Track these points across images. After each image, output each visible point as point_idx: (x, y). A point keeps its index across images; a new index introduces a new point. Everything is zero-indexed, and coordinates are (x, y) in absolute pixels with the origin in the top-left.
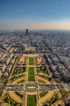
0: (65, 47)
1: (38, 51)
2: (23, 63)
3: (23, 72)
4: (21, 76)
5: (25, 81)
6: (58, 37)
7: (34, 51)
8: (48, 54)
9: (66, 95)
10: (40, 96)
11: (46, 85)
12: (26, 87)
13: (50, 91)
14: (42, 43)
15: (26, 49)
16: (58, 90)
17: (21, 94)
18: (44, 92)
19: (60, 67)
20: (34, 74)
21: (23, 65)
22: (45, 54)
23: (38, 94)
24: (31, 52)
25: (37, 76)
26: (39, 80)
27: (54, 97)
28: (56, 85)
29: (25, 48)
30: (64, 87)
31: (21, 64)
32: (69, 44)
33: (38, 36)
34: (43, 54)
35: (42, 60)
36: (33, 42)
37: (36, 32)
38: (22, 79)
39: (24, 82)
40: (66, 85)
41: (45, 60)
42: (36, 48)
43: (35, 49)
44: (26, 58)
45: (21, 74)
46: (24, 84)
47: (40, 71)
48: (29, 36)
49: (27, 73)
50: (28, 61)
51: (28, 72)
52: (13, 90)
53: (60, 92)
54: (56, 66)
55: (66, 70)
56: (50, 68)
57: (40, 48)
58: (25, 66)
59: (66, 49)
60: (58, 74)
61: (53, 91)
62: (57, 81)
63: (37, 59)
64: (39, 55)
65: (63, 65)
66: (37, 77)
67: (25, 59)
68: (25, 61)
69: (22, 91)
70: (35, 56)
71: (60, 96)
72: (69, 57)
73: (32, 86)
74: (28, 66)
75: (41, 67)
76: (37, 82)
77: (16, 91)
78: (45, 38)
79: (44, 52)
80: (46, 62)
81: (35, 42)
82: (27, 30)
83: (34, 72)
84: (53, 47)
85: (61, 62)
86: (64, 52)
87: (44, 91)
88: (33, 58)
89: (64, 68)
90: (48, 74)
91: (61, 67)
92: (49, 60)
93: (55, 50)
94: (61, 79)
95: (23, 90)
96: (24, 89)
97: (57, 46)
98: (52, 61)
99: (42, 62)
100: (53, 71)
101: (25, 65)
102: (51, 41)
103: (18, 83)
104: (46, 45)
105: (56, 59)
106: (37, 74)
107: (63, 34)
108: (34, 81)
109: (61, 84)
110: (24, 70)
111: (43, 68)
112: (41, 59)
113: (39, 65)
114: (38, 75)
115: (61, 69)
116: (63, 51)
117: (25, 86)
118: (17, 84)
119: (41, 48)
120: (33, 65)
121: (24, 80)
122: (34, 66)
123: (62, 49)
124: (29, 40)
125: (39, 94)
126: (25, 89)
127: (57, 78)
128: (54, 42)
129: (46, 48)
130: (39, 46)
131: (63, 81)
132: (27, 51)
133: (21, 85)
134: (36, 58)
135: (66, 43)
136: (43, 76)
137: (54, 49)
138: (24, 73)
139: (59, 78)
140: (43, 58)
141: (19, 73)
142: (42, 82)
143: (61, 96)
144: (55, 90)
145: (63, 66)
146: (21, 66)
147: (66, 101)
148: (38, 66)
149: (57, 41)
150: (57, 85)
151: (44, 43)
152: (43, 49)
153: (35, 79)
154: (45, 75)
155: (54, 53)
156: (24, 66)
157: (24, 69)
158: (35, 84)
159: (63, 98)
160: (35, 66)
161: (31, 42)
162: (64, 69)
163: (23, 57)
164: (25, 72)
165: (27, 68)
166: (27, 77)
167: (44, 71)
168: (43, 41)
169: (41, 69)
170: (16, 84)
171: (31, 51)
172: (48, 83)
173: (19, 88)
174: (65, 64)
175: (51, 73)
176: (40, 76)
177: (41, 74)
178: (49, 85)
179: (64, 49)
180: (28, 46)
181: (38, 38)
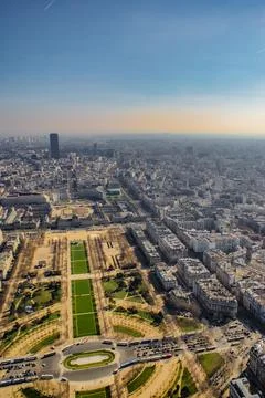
0: (201, 195)
1: (102, 217)
2: (48, 268)
3: (50, 303)
4: (44, 318)
5: (62, 338)
6: (174, 163)
7: (89, 218)
8: (143, 226)
9: (219, 368)
10: (125, 390)
11: (143, 342)
12: (67, 363)
13: (162, 362)
14: (115, 186)
15: (55, 213)
16: (190, 355)
17: (51, 393)
18: (138, 370)
19: (190, 269)
20: (95, 306)
21: (48, 274)
22: (132, 225)
23: (116, 381)
24: (74, 223)
25: (108, 314)
26: (117, 328)
27: (179, 383)
28: (182, 337)
29: (52, 206)
30: (212, 340)
31: (41, 271)
32: (213, 184)
33: (100, 158)
34: (122, 228)
35: (123, 250)
36: (80, 181)
37: (91, 144)
38: (48, 330)
39: (57, 342)
40: (218, 331)
41: (131, 249)
42: (93, 207)
43: (91, 211)
44: (56, 246)
45: (43, 312)
46: (59, 350)
47: (117, 291)
48: (62, 160)
49: (66, 306)
50: (66, 257)
51: (69, 302)
52: (12, 384)
53: (200, 360)
54: (173, 269)
55: (214, 278)
56: (155, 279)
57: (109, 203)
58: (57, 278)
59: (204, 203)
60: (184, 295)
61: (174, 360)
62: (183, 324)
63: (101, 246)
64: (110, 233)
65: (201, 260)
66: (107, 318)
67: (54, 252)
68: (54, 260)
69: (55, 382)
70: (94, 235)
71: (200, 375)
72: (218, 231)
73: (90, 354)
74: (69, 278)
75: (120, 276)
76: (110, 335)
77: (24, 386)
78: (127, 166)
79: (127, 220)
80: (137, 255)
81: (88, 183)
82: (54, 137)
83: (94, 300)
84: (158, 199)
85: (192, 252)
86: (201, 214)
87: (139, 365)
88: (85, 244)
89: (205, 270)
90: (150, 301)
91: (193, 268)
92: (148, 246)
93: (166, 208)
94: (199, 312)
95: (57, 376)
96: (62, 372)
97: (173, 194)
98: (158, 250)
99: (123, 256)
100: (166, 286)
101: (58, 273)
102: (149, 178)
103: (34, 351)
104: (133, 193)
105: (171, 242)
106: (105, 305)
107: (190, 149)
108: (99, 334)
109: (199, 331)
110: (53, 296)
111: (127, 281)
112: (116, 245)
113: (111, 269)
114: (110, 308)
115: (195, 277)
116: (197, 209)
117: (63, 358)
118: (29, 356)
119: (115, 204)
120: (89, 272)
121: (58, 336)
122: (91, 276)
123: (193, 205)
124: (65, 176)
125: (121, 382)
126: (62, 369)
127: (183, 310)
128: (160, 180)
129: (132, 202)
130: (104, 196)
131: (204, 320)
132: (58, 218)
133: (46, 357)
134: (99, 242)
135: (204, 182)
136: (132, 311)
137: (163, 205)
138: (54, 308)
139: (190, 310)
140: (124, 241)
141: (35, 307)
142: (129, 331)
143: (202, 377)
144: (180, 356)
145: (201, 265)
146: (38, 279)
147: (222, 392)
148: (106, 274)
149: (170, 175)
150: (185, 339)
151: (125, 185)
152: (122, 206)
153: (101, 323)
154: (136, 304)
155: (164, 221)
156: (52, 279)
157: (55, 289)
158: (105, 343)
159: (210, 383)
160: (95, 275)
161: (75, 184)
162: (205, 276)
163: (46, 242)
164: (59, 300)
165: (63, 286)
166: (70, 323)
167: (131, 289)
168: (121, 175)
169: (122, 285)
170: (25, 357)
171: (75, 217)
172: (153, 333)
173: (38, 367)
174: (208, 256)
175: (158, 296)
176: (121, 310)
177: (122, 302)
178: (157, 341)
179: (197, 205)
180: (63, 199)
181: (98, 165)
